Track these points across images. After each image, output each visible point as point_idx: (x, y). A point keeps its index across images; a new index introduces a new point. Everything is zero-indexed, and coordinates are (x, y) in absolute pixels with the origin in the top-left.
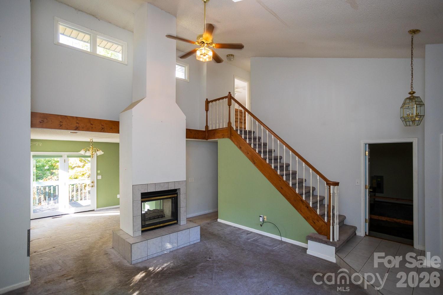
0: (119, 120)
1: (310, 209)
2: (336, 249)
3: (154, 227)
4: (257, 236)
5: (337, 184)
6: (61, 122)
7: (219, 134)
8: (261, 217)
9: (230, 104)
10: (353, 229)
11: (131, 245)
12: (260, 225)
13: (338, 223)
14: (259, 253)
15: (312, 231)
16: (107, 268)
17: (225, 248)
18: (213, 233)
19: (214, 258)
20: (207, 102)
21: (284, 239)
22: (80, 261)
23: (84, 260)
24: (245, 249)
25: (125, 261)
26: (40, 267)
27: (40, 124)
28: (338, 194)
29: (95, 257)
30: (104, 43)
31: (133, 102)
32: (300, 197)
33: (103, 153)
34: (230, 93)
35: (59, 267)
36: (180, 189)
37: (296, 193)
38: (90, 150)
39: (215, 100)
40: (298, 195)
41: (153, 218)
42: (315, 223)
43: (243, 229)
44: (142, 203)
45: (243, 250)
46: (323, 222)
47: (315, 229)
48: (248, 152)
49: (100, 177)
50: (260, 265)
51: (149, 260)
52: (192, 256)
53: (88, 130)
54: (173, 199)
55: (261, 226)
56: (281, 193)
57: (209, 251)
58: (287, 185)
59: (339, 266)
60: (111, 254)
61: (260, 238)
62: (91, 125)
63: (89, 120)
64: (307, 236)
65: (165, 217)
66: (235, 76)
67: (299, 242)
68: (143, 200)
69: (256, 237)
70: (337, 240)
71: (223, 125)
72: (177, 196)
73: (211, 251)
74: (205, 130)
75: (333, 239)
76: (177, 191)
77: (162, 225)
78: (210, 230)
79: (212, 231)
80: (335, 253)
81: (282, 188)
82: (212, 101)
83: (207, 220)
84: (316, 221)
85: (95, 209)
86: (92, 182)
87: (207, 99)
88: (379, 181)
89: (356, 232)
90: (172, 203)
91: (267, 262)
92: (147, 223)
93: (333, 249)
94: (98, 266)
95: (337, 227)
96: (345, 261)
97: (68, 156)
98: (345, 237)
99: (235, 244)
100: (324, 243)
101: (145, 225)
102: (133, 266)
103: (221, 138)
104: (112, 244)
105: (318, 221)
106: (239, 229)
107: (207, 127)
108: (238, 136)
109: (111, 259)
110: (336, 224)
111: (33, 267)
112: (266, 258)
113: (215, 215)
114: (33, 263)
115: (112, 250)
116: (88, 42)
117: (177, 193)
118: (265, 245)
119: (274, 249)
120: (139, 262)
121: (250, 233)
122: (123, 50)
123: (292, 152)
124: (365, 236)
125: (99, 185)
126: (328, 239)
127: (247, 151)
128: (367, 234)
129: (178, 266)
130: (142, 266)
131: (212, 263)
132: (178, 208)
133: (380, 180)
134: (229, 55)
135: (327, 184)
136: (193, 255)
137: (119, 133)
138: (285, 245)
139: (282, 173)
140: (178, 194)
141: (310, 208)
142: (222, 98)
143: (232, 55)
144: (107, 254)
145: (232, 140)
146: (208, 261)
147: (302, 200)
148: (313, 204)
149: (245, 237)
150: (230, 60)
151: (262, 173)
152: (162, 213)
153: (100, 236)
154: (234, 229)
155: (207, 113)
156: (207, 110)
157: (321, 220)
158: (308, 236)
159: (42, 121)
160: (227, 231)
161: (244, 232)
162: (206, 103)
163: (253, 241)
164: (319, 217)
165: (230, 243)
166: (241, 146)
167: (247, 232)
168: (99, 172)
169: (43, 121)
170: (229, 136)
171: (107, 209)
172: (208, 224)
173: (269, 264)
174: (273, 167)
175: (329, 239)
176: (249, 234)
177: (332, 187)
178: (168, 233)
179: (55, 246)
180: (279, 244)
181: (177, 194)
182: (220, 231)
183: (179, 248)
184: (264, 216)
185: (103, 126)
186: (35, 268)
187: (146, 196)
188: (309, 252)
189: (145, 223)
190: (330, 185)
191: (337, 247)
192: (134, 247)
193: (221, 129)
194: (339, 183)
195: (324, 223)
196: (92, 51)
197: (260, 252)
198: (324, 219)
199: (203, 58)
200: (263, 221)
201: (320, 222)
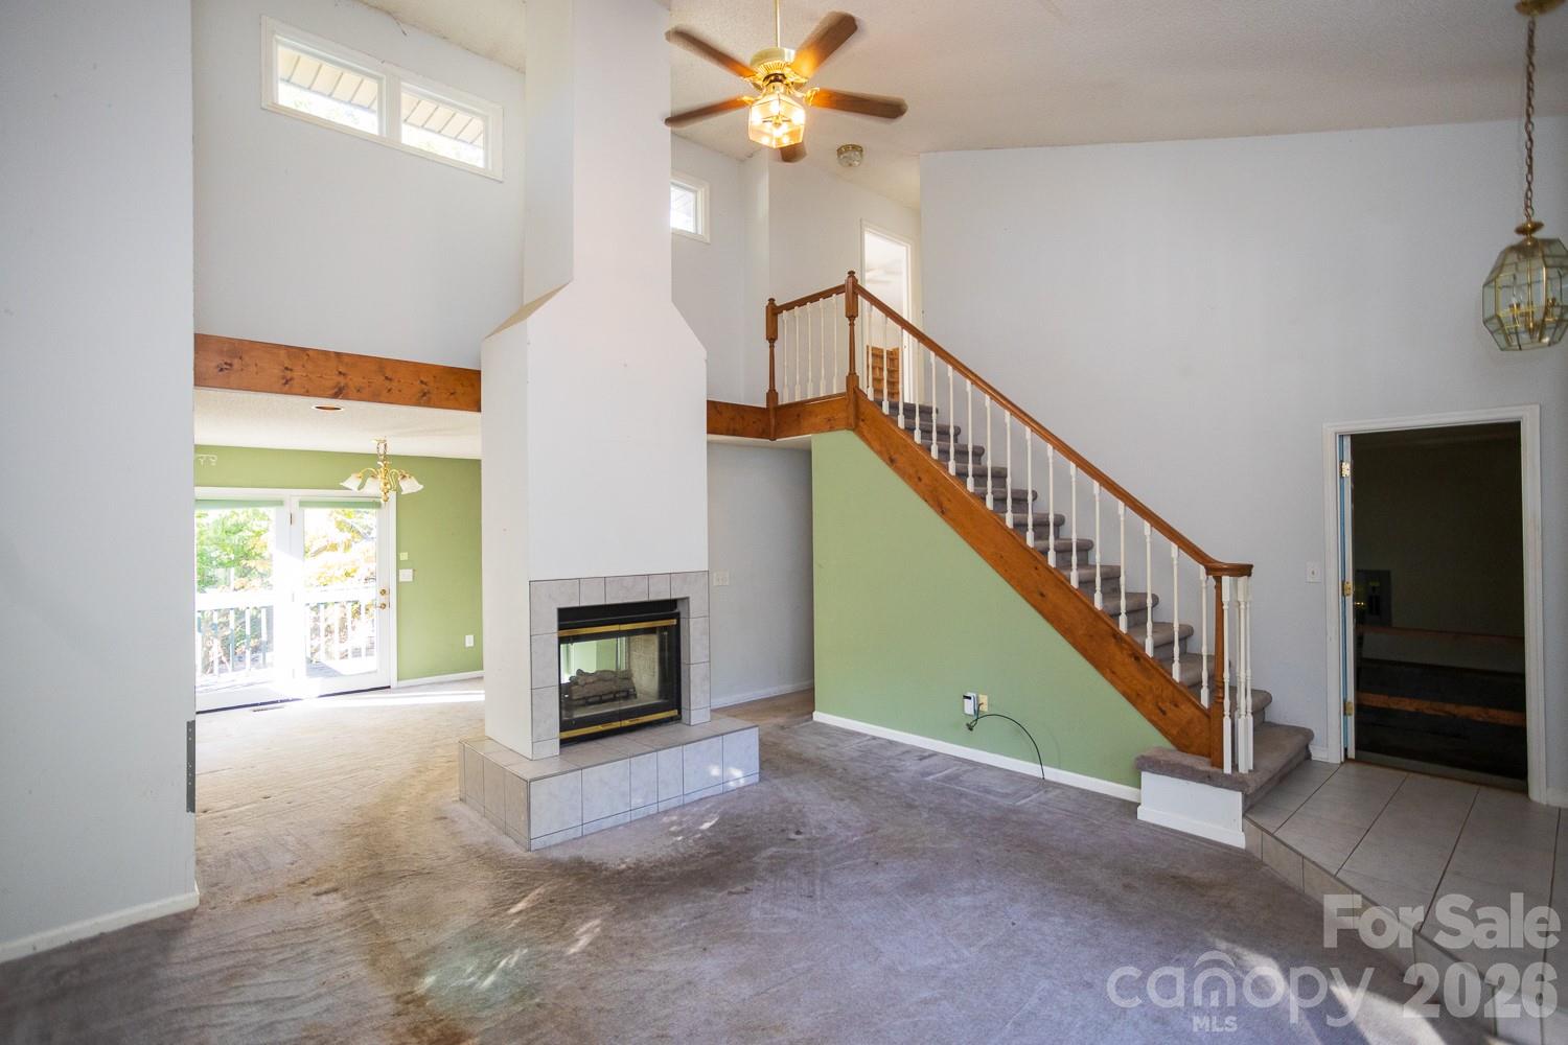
0: (480, 366)
1: (1148, 666)
2: (1246, 798)
3: (600, 728)
4: (955, 765)
5: (1244, 570)
6: (287, 369)
7: (816, 416)
8: (970, 698)
9: (852, 315)
10: (1301, 737)
11: (528, 783)
12: (968, 725)
13: (1250, 710)
14: (969, 818)
15: (1154, 740)
16: (449, 859)
17: (847, 801)
18: (801, 754)
19: (814, 831)
20: (774, 311)
21: (1053, 774)
22: (356, 839)
23: (367, 836)
24: (917, 803)
25: (508, 839)
26: (227, 854)
27: (220, 373)
28: (1248, 606)
29: (405, 826)
30: (426, 107)
31: (526, 302)
32: (1109, 626)
33: (422, 487)
34: (851, 273)
35: (288, 858)
36: (687, 598)
37: (1092, 609)
38: (379, 477)
39: (801, 302)
40: (1103, 616)
41: (597, 699)
42: (1164, 713)
43: (903, 745)
44: (562, 646)
45: (910, 806)
46: (1193, 709)
47: (1165, 733)
48: (920, 474)
49: (407, 575)
50: (977, 853)
51: (589, 838)
52: (737, 826)
53: (375, 397)
54: (666, 633)
55: (971, 729)
56: (1041, 612)
57: (794, 810)
58: (1062, 582)
59: (1260, 857)
60: (457, 819)
61: (965, 772)
62: (387, 383)
63: (381, 364)
64: (1138, 759)
65: (635, 696)
66: (864, 222)
67: (1106, 782)
68: (566, 633)
69: (955, 768)
70: (1250, 771)
71: (829, 384)
72: (678, 625)
73: (800, 811)
74: (764, 406)
75: (1235, 766)
76: (676, 607)
77: (627, 723)
78: (790, 747)
79: (796, 750)
80: (1244, 816)
81: (1042, 595)
82: (789, 307)
83: (775, 717)
84: (1167, 706)
85: (394, 684)
86: (383, 592)
87: (772, 301)
88: (1374, 588)
89: (1311, 748)
90: (661, 649)
91: (1000, 846)
92: (578, 714)
93: (1236, 799)
94: (415, 854)
95: (1246, 724)
96: (1284, 840)
97: (303, 504)
98: (1275, 761)
99: (882, 790)
100: (1202, 781)
101: (570, 721)
102: (537, 856)
103: (823, 432)
104: (457, 788)
105: (1176, 706)
106: (891, 742)
107: (772, 394)
108: (885, 420)
109: (459, 832)
110: (1243, 712)
111: (204, 854)
112: (996, 833)
113: (804, 700)
114: (202, 844)
115: (460, 807)
116: (368, 109)
117: (678, 614)
118: (987, 791)
119: (1019, 804)
120: (553, 843)
121: (930, 756)
122: (486, 131)
123: (1077, 466)
124: (1342, 763)
125: (404, 603)
126: (1213, 765)
127: (917, 472)
128: (1352, 754)
129: (691, 856)
130: (567, 856)
131: (808, 849)
132: (682, 666)
133: (1377, 584)
134: (847, 147)
135: (1209, 571)
136: (740, 824)
137: (479, 410)
138: (1058, 791)
139: (1041, 543)
140: (682, 616)
141: (1149, 662)
142: (826, 294)
143: (854, 147)
144: (445, 818)
145: (862, 436)
146: (794, 840)
147: (1116, 635)
148: (1156, 647)
149: (914, 768)
150: (850, 165)
151: (972, 545)
152: (624, 685)
153: (415, 765)
154: (874, 742)
155: (772, 347)
156: (772, 338)
157: (1190, 700)
158: (1143, 757)
159: (226, 363)
160: (849, 749)
161: (908, 752)
162: (770, 314)
163: (943, 781)
164: (1180, 692)
165: (864, 787)
166: (894, 457)
167: (919, 754)
168: (404, 556)
169: (231, 365)
170: (852, 420)
171: (434, 683)
172: (782, 728)
173: (1009, 851)
174: (1009, 523)
175: (1221, 766)
176: (925, 758)
177: (1226, 580)
178: (649, 749)
179: (267, 794)
180: (1037, 790)
181: (677, 616)
182: (823, 749)
183: (687, 800)
184: (981, 696)
185: (424, 386)
186: (209, 859)
187: (575, 622)
188: (1145, 814)
189: (571, 716)
190: (1218, 574)
191: (1251, 791)
192: (539, 793)
193: (824, 398)
194: (1252, 566)
195: (1197, 713)
196: (385, 135)
197: (971, 814)
198: (1199, 697)
199: (771, 135)
200: (977, 712)
201: (1183, 707)
